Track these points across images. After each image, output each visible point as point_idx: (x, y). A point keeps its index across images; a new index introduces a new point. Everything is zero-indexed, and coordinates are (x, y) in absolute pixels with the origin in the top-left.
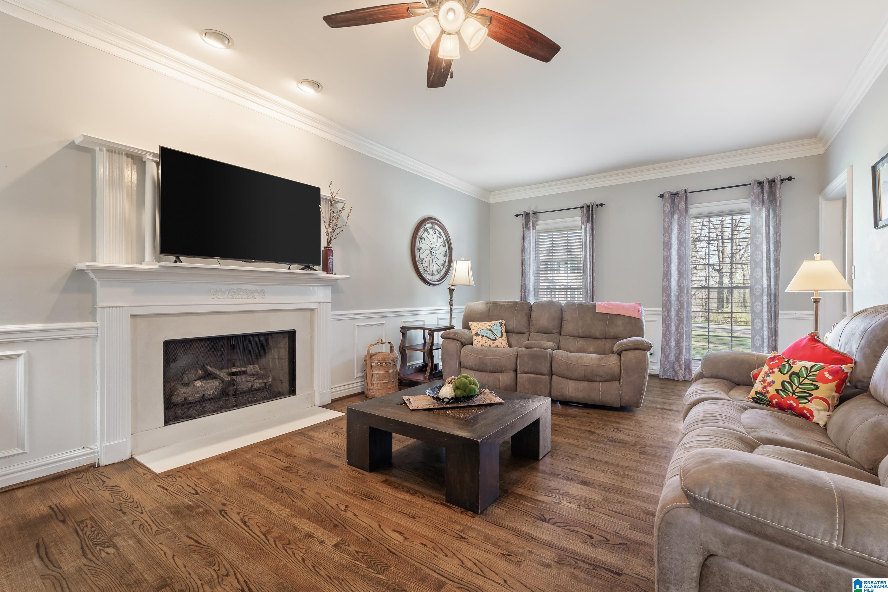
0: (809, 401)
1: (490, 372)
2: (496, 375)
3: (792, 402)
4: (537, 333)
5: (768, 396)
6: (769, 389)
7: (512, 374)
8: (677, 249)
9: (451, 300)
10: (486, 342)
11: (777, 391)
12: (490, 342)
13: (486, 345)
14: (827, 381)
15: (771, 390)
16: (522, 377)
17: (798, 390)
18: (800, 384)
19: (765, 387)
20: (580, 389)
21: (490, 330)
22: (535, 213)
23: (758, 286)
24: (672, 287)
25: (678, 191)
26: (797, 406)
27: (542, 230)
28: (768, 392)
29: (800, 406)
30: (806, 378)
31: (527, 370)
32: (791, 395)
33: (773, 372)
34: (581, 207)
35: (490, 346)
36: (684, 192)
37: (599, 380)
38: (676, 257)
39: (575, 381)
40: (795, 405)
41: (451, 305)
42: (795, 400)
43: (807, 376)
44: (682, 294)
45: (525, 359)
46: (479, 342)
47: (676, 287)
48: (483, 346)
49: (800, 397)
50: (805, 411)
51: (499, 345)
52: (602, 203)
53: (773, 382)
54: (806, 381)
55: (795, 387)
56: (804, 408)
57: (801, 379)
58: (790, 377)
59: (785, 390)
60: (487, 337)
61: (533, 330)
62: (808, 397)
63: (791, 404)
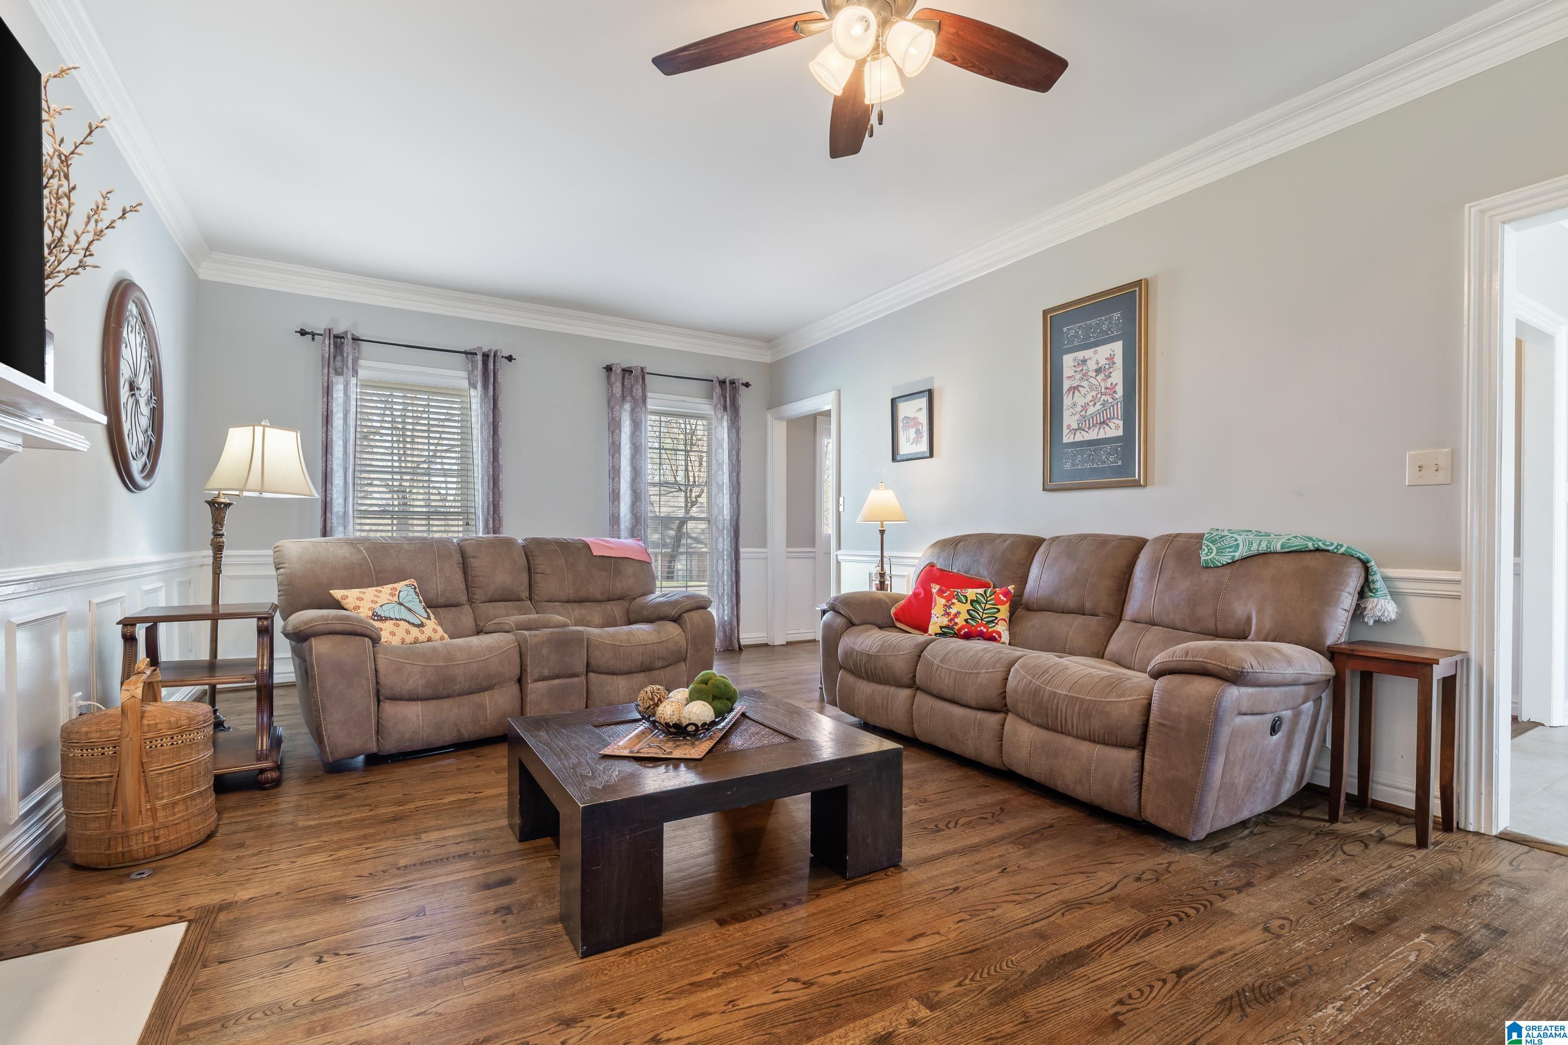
0: (997, 624)
1: (459, 695)
2: (476, 698)
3: (982, 628)
4: (490, 601)
5: (956, 628)
6: (956, 620)
7: (514, 689)
8: (629, 456)
9: (217, 535)
10: (408, 632)
11: (966, 620)
12: (415, 632)
13: (409, 639)
14: (1003, 603)
15: (960, 621)
16: (536, 689)
17: (985, 616)
18: (984, 610)
19: (950, 621)
20: (635, 687)
21: (401, 604)
22: (355, 339)
23: (721, 517)
24: (622, 515)
25: (631, 367)
26: (987, 630)
27: (369, 381)
28: (956, 624)
29: (990, 630)
30: (986, 604)
31: (546, 673)
32: (980, 621)
33: (953, 604)
34: (469, 354)
35: (416, 641)
36: (639, 371)
37: (660, 666)
38: (629, 468)
39: (625, 676)
40: (985, 630)
41: (218, 548)
42: (985, 626)
43: (987, 601)
44: (639, 527)
45: (544, 651)
46: (393, 634)
47: (629, 516)
48: (403, 641)
49: (988, 622)
50: (994, 634)
51: (433, 636)
52: (511, 356)
53: (959, 613)
54: (988, 606)
55: (981, 614)
56: (994, 631)
57: (983, 605)
58: (971, 604)
59: (973, 618)
60: (405, 620)
61: (479, 595)
62: (994, 621)
63: (981, 630)
